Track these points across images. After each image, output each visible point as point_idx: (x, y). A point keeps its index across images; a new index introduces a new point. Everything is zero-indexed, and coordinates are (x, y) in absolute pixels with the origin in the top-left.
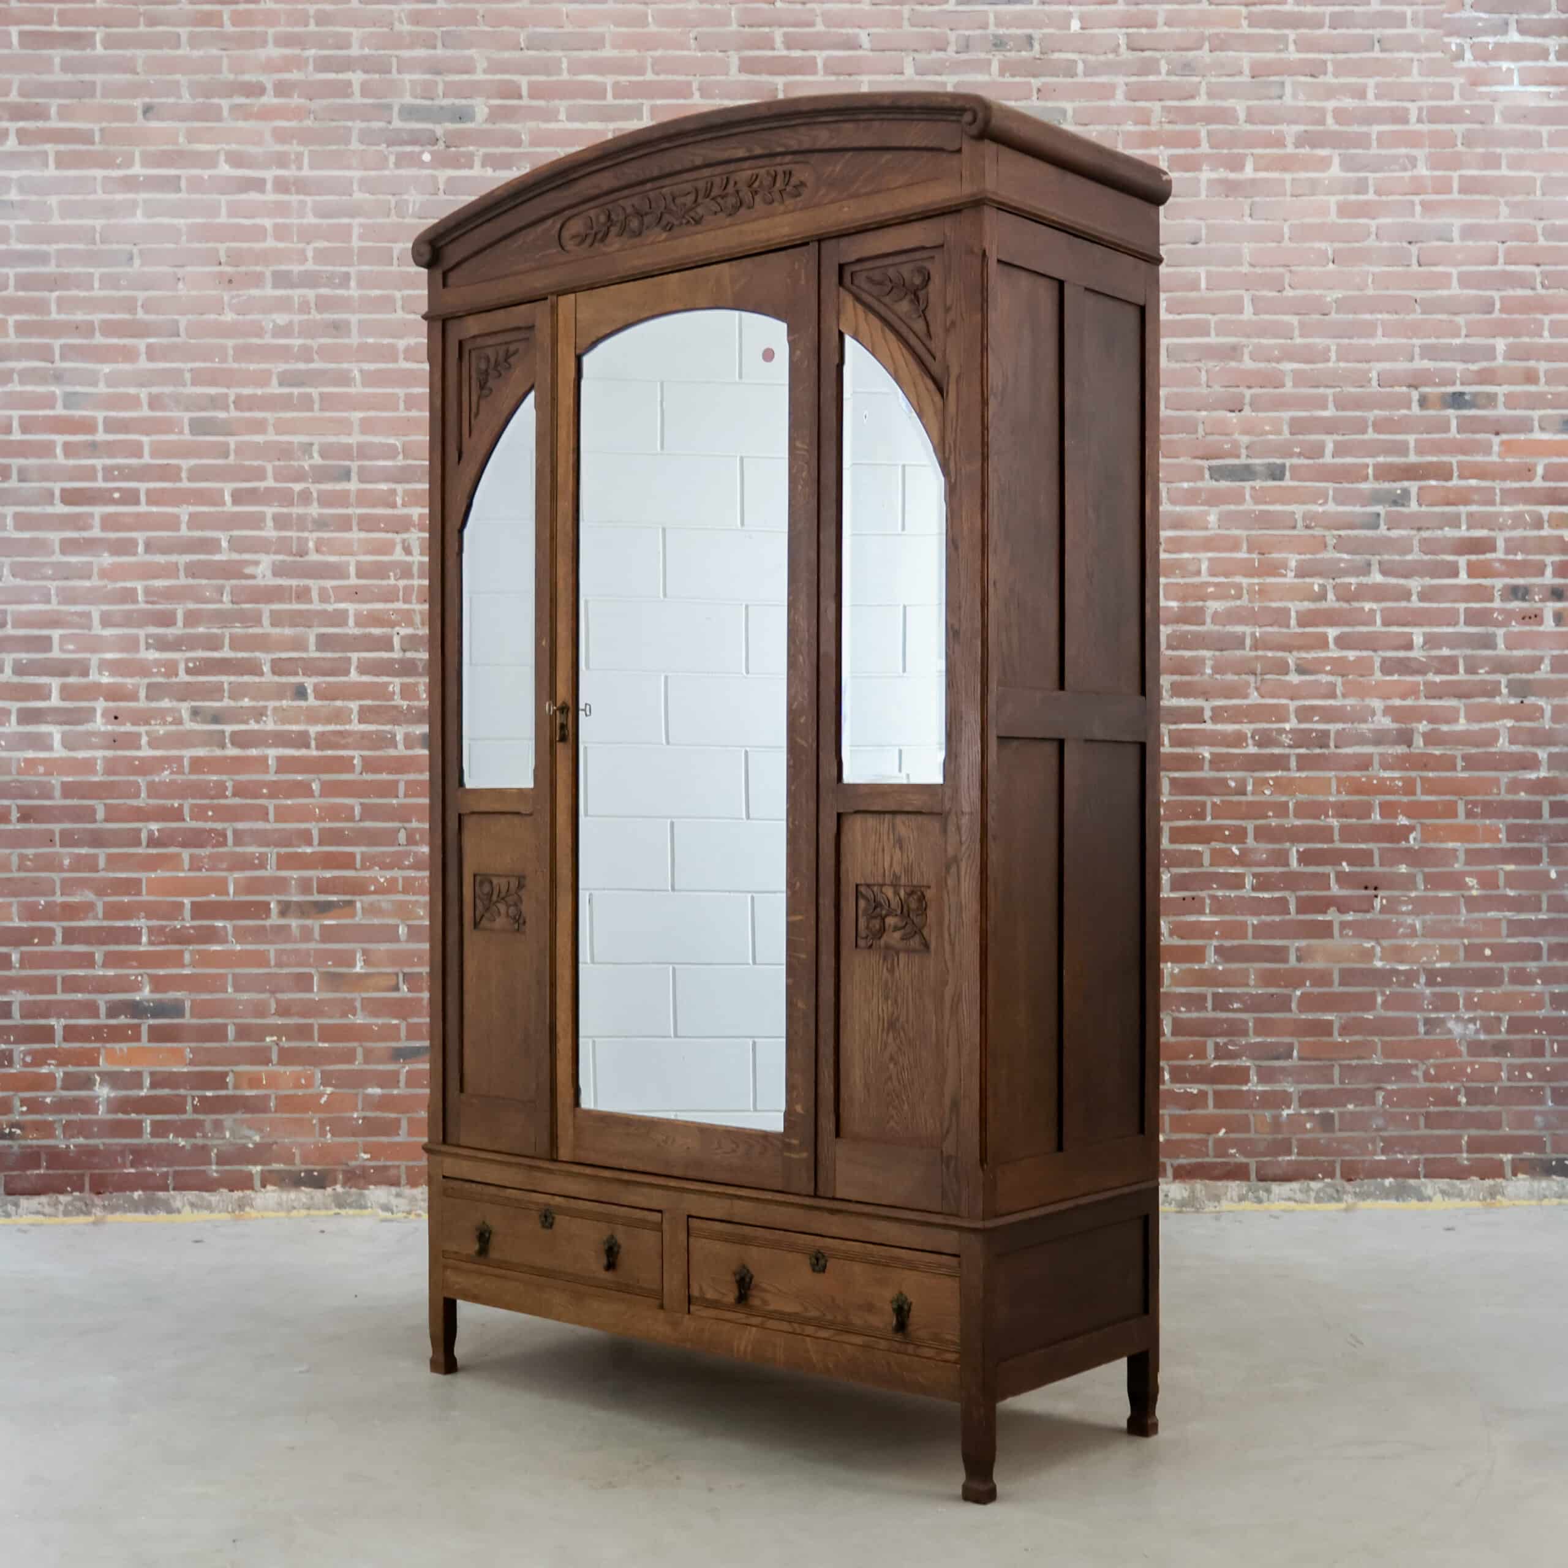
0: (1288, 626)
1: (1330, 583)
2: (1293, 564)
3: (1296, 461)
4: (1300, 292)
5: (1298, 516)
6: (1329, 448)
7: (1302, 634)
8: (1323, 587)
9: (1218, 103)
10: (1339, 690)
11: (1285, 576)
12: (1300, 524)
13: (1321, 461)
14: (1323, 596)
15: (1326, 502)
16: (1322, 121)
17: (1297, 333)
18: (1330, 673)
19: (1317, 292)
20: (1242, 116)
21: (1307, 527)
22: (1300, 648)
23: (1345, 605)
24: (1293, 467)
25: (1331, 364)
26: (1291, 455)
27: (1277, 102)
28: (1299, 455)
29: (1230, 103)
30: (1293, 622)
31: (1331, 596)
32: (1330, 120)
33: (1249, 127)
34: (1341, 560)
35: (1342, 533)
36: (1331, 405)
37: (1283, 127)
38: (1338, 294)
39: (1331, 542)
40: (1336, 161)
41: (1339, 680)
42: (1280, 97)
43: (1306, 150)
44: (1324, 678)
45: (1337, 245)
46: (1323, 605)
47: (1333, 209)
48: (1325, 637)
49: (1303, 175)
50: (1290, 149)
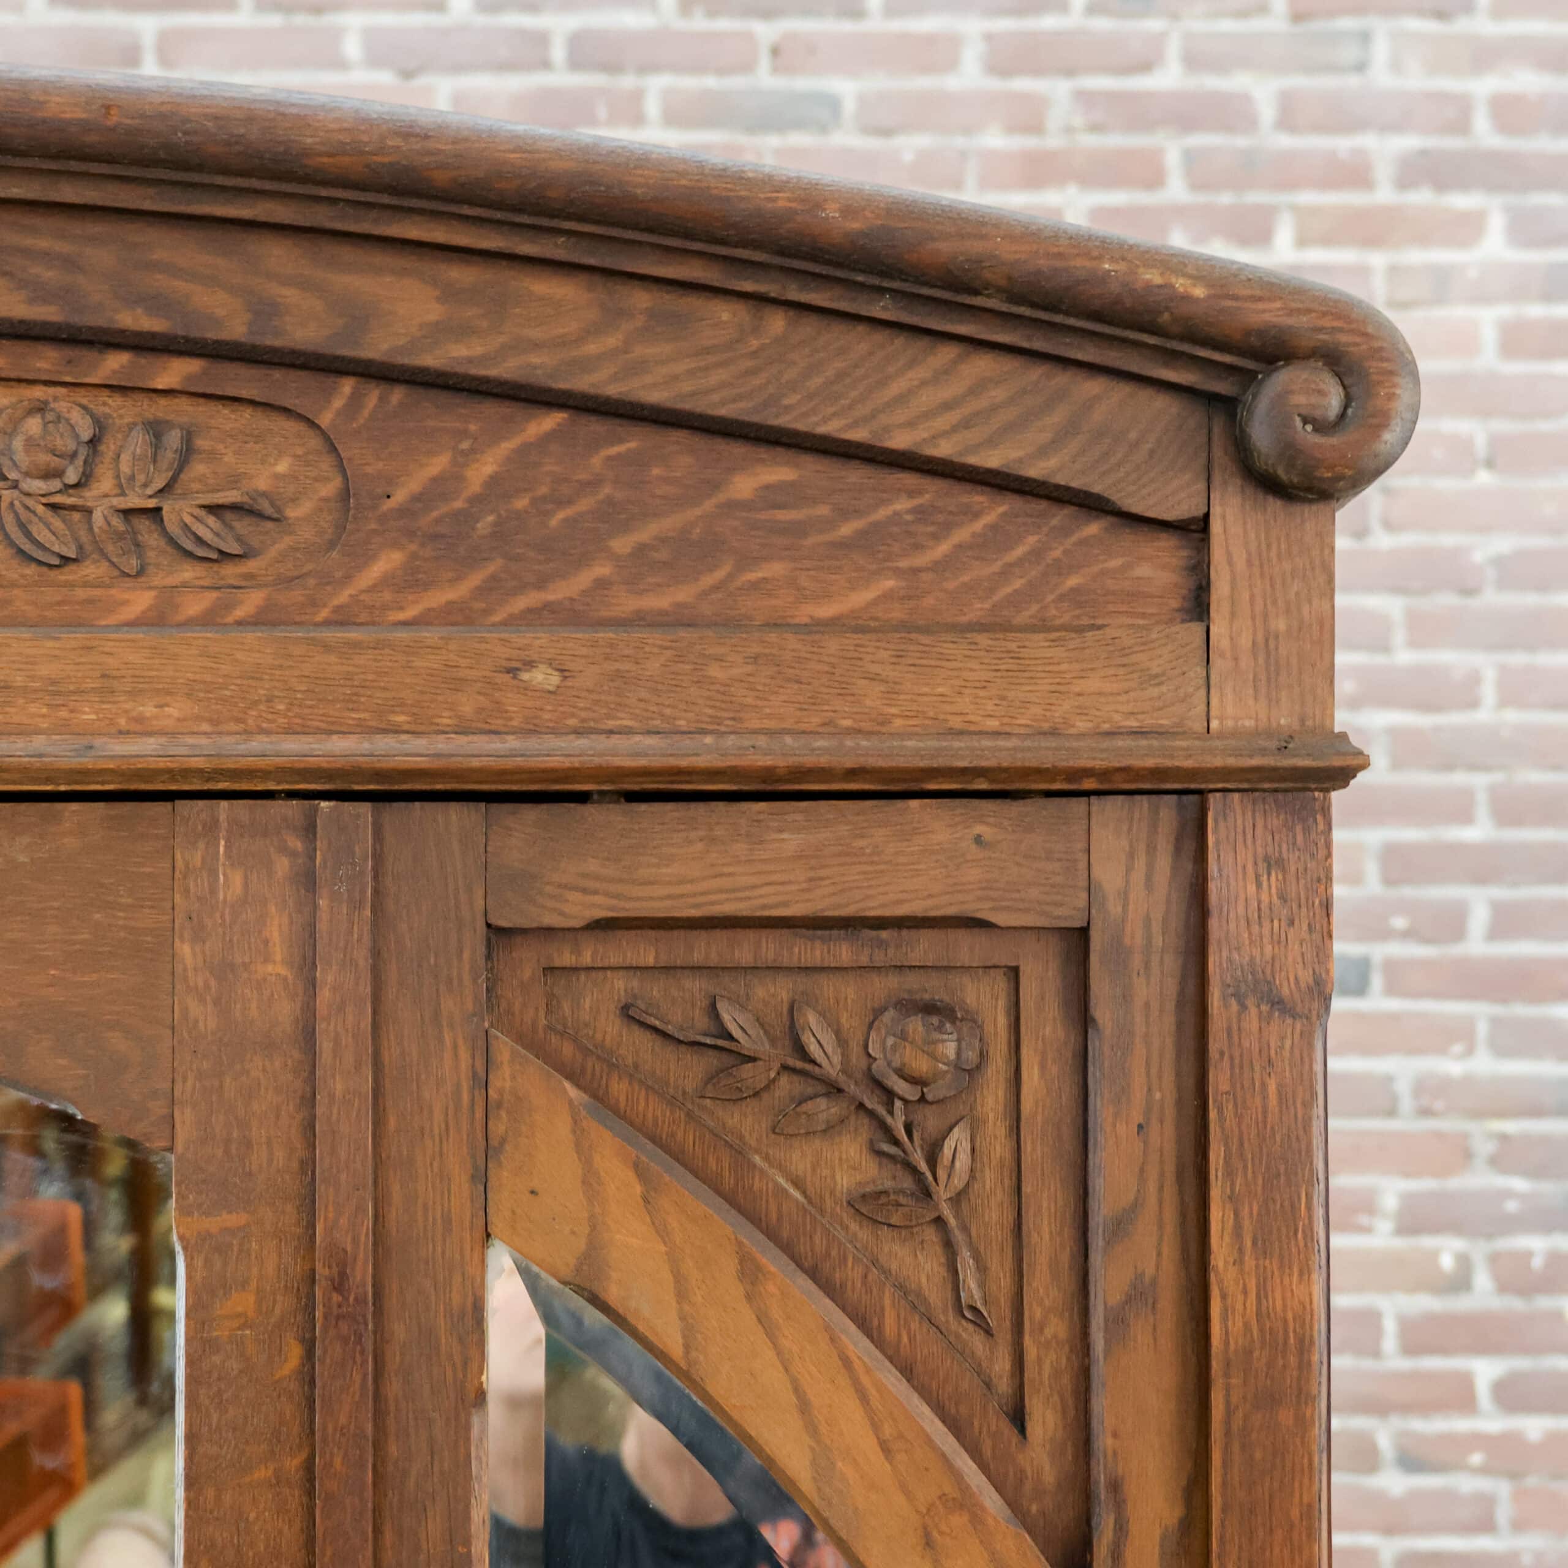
0: (1376, 1353)
1: (1479, 1251)
2: (1390, 1202)
3: (1396, 949)
4: (1407, 540)
5: (1403, 1088)
6: (1479, 918)
7: (1415, 1376)
8: (1464, 1262)
9: (1213, 82)
10: (1503, 1514)
11: (1367, 1230)
12: (1406, 1103)
13: (1457, 950)
14: (1460, 1282)
15: (1470, 1051)
16: (1461, 125)
17: (1399, 637)
18: (1484, 1470)
19: (1448, 540)
20: (1267, 113)
21: (1425, 1112)
22: (1407, 1408)
23: (1516, 1304)
24: (1391, 967)
25: (1484, 715)
26: (1386, 934)
27: (1353, 81)
28: (1407, 935)
29: (1238, 82)
30: (1390, 1343)
31: (1482, 1280)
32: (1482, 126)
33: (1285, 141)
34: (1508, 1194)
35: (1511, 1126)
36: (1482, 812)
37: (1368, 141)
38: (1503, 544)
39: (1484, 1148)
40: (1496, 224)
41: (1502, 1488)
42: (1361, 67)
43: (1422, 197)
44: (1466, 1484)
45: (1502, 426)
46: (1461, 1304)
47: (1489, 336)
48: (1465, 1382)
49: (1415, 256)
50: (1384, 194)
